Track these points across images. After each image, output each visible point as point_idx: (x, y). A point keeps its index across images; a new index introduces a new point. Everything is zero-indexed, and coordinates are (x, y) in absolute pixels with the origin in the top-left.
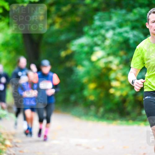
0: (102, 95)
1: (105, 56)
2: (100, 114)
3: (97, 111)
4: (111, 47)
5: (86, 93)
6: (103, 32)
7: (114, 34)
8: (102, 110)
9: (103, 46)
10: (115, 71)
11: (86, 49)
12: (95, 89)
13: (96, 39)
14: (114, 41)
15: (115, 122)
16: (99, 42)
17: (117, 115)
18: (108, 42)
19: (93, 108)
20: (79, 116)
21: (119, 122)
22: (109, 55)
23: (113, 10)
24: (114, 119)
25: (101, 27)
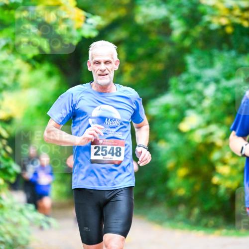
0: (198, 187)
1: (203, 124)
2: (193, 219)
3: (189, 215)
4: (212, 109)
5: (171, 184)
6: (199, 86)
7: (218, 90)
8: (196, 211)
9: (200, 109)
10: (220, 148)
11: (173, 113)
12: (187, 177)
13: (189, 98)
14: (216, 100)
15: (217, 232)
16: (194, 103)
17: (221, 220)
18: (207, 103)
19: (182, 208)
20: (161, 222)
21: (224, 231)
22: (209, 123)
23: (215, 52)
24: (216, 227)
25: (198, 78)
